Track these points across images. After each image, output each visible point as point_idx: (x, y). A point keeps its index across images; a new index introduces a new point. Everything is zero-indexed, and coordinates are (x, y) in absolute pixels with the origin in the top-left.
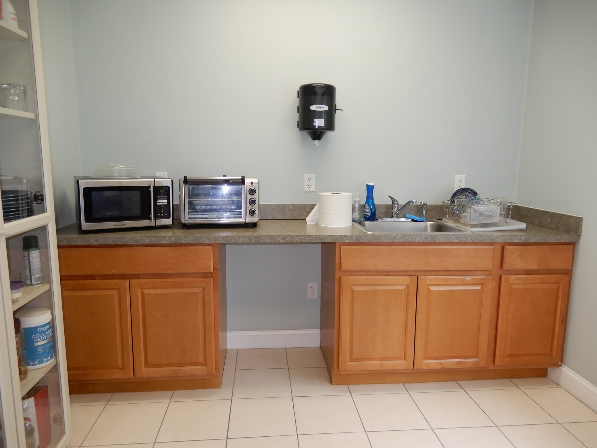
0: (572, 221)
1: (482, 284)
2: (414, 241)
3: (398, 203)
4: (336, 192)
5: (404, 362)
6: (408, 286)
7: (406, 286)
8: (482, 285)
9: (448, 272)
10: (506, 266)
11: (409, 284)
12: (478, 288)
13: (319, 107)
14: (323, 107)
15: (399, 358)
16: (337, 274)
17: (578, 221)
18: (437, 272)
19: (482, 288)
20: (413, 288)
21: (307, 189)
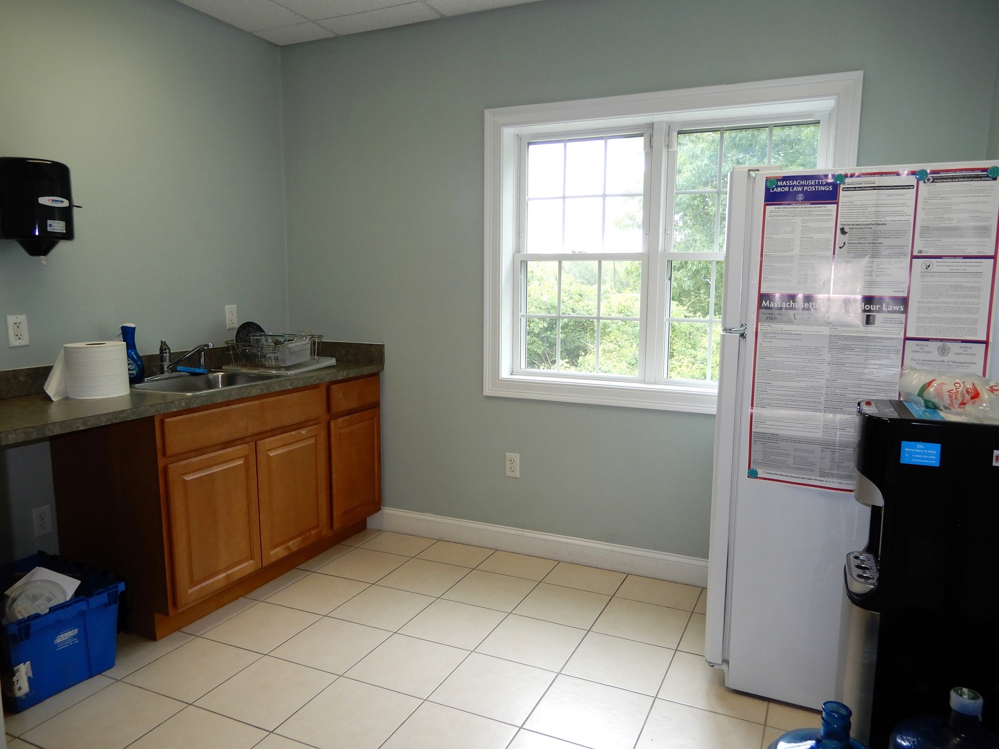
0: (374, 350)
1: (315, 436)
2: (250, 395)
3: (170, 351)
4: (96, 341)
5: (252, 561)
6: (246, 457)
7: (244, 459)
8: (315, 438)
9: (284, 429)
10: (334, 409)
11: (248, 455)
12: (312, 441)
13: (56, 201)
14: (62, 202)
15: (246, 560)
16: (161, 462)
17: (380, 349)
18: (273, 433)
19: (316, 440)
20: (252, 460)
21: (14, 342)
